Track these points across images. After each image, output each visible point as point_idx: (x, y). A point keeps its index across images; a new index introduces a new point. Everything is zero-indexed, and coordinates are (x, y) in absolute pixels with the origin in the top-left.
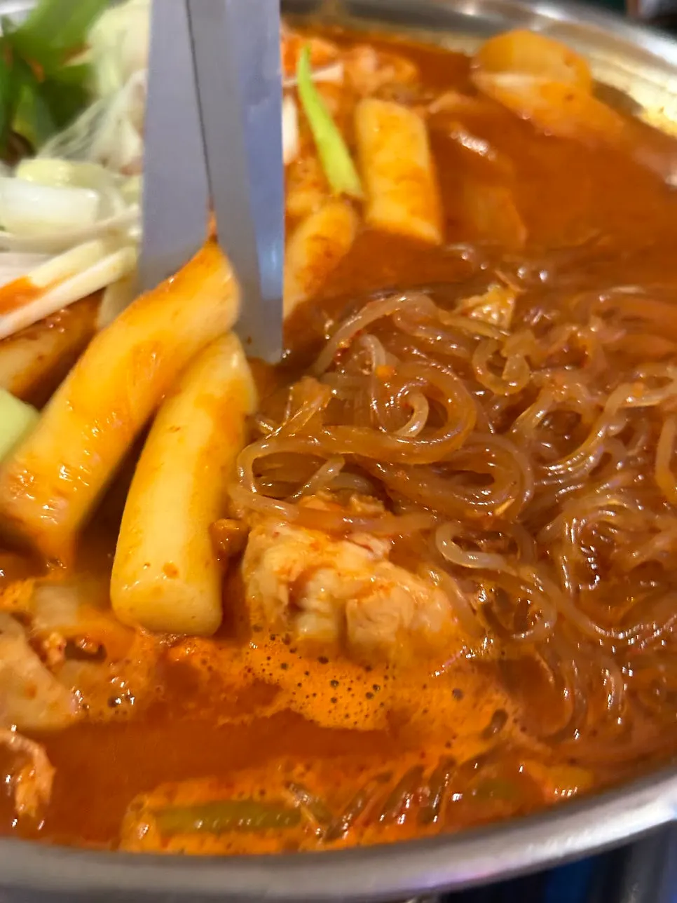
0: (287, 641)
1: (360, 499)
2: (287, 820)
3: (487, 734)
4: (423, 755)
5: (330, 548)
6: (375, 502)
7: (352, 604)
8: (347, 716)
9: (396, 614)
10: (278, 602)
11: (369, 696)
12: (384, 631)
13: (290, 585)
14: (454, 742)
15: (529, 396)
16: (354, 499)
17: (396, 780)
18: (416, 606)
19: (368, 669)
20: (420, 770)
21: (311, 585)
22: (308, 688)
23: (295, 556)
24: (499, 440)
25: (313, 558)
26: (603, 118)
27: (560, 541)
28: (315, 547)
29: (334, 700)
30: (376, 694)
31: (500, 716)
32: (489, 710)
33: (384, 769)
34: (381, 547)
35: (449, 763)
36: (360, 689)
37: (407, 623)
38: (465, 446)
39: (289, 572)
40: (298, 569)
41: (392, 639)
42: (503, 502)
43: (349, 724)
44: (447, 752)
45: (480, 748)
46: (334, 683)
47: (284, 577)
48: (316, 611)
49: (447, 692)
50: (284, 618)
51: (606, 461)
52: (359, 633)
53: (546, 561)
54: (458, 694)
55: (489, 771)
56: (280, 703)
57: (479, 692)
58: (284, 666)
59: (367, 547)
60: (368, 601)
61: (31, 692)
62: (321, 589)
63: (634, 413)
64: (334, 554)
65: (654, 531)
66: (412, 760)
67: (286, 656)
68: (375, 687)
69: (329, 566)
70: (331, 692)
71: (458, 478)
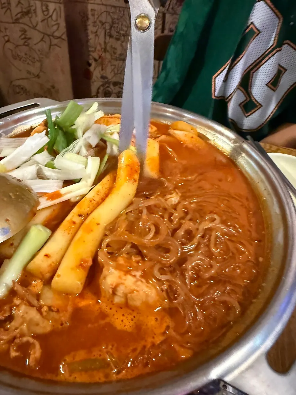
0: (112, 301)
1: (135, 257)
2: (106, 366)
3: (164, 333)
4: (146, 341)
5: (124, 277)
6: (139, 257)
7: (129, 295)
8: (125, 326)
9: (141, 298)
10: (109, 292)
11: (132, 320)
13: (112, 288)
14: (155, 336)
15: (180, 226)
16: (133, 257)
17: (138, 351)
18: (147, 296)
19: (133, 311)
20: (144, 347)
21: (118, 289)
22: (116, 317)
23: (114, 280)
24: (171, 238)
25: (119, 281)
26: (200, 143)
27: (186, 269)
28: (120, 277)
29: (122, 321)
30: (134, 319)
31: (168, 328)
32: (165, 325)
33: (135, 347)
35: (153, 345)
36: (130, 317)
37: (144, 300)
38: (164, 240)
39: (112, 285)
40: (114, 285)
41: (140, 305)
42: (172, 259)
43: (125, 328)
44: (153, 340)
45: (162, 338)
46: (123, 315)
48: (119, 296)
49: (154, 318)
50: (111, 296)
51: (199, 244)
52: (131, 303)
53: (183, 276)
54: (156, 319)
55: (164, 347)
56: (107, 320)
57: (162, 319)
58: (111, 309)
59: (135, 276)
60: (133, 295)
61: (37, 325)
62: (121, 291)
63: (206, 230)
65: (211, 266)
66: (143, 343)
67: (111, 306)
68: (134, 317)
69: (123, 284)
70: (122, 318)
71: (160, 249)
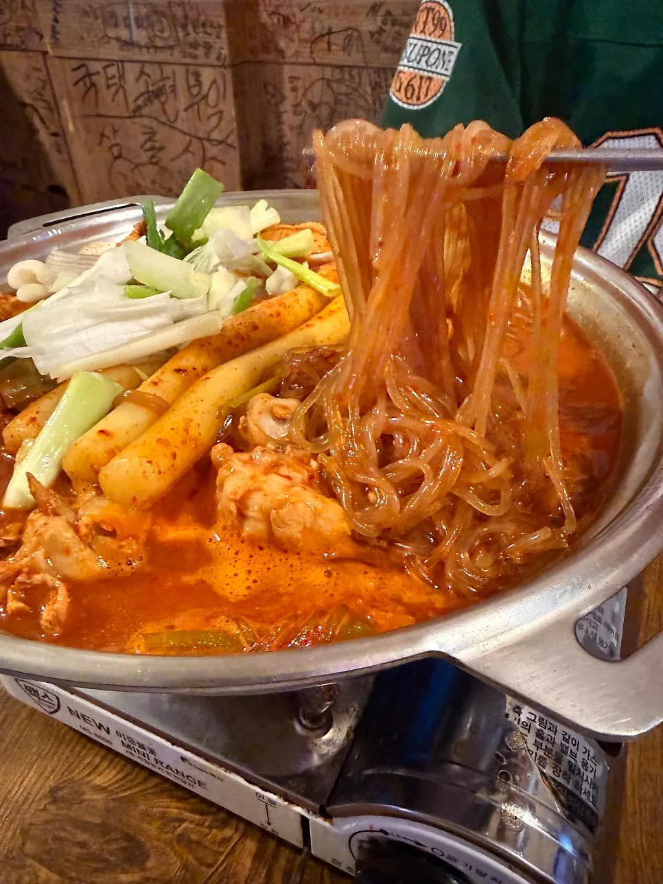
0: (239, 536)
5: (262, 478)
7: (274, 513)
9: (301, 520)
10: (231, 512)
12: (294, 531)
13: (236, 501)
18: (315, 515)
21: (249, 502)
23: (240, 483)
25: (251, 485)
28: (253, 478)
34: (300, 476)
37: (308, 525)
39: (236, 494)
40: (240, 493)
41: (299, 536)
47: (233, 497)
48: (253, 519)
50: (236, 522)
52: (279, 532)
59: (288, 478)
60: (283, 511)
62: (256, 504)
64: (265, 482)
69: (259, 490)
